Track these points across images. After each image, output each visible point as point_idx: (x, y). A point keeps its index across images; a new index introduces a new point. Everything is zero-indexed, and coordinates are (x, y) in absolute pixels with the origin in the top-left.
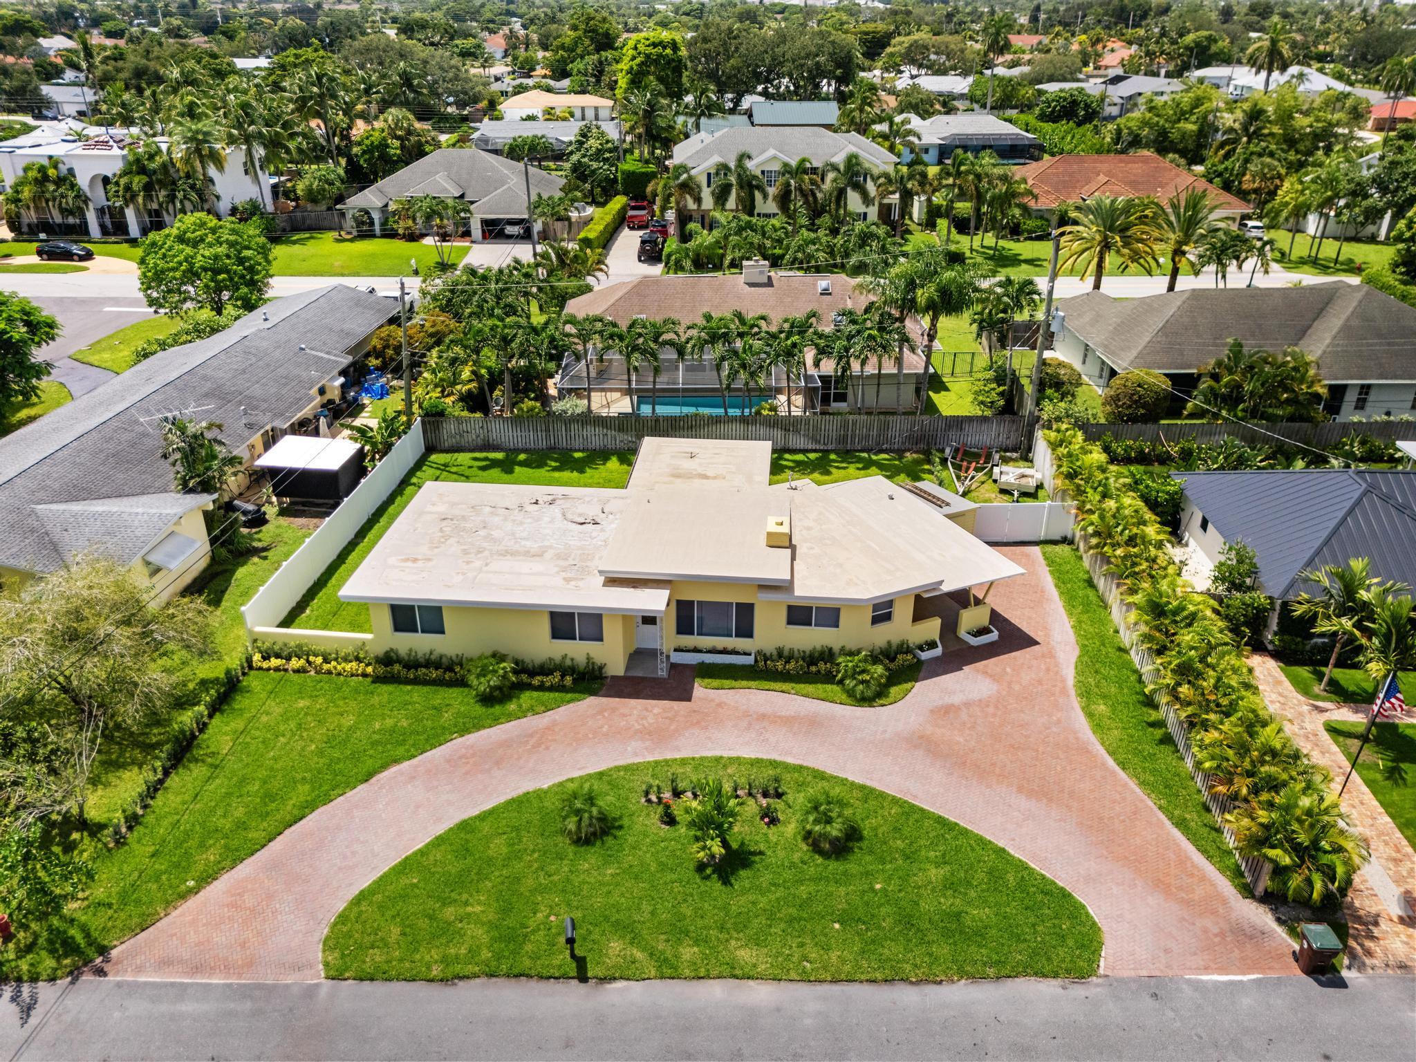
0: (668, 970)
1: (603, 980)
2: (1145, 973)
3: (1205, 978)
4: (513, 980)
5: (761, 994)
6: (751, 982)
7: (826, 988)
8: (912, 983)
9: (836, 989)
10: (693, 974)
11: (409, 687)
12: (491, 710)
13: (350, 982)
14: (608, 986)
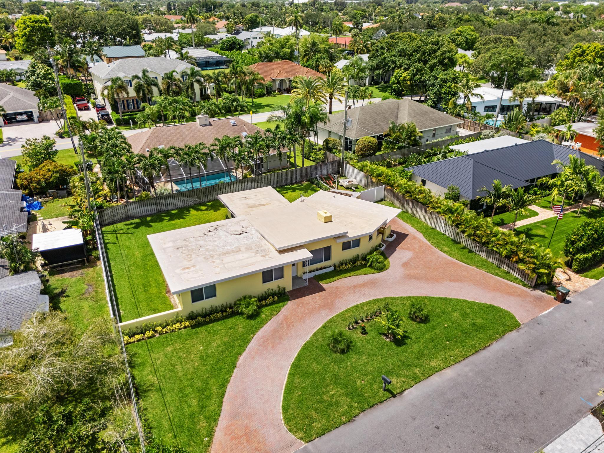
0: (417, 380)
1: (401, 393)
2: (530, 319)
3: (543, 314)
4: (372, 408)
5: (449, 373)
6: (443, 371)
7: (463, 362)
8: (483, 349)
9: (467, 361)
10: (425, 377)
11: (211, 325)
12: (257, 321)
13: (316, 439)
14: (404, 394)
